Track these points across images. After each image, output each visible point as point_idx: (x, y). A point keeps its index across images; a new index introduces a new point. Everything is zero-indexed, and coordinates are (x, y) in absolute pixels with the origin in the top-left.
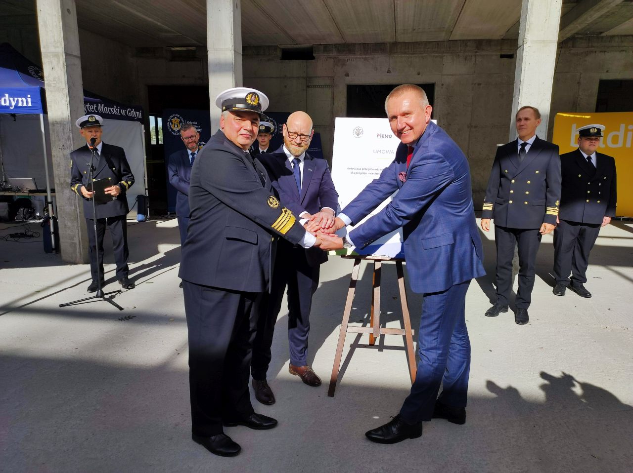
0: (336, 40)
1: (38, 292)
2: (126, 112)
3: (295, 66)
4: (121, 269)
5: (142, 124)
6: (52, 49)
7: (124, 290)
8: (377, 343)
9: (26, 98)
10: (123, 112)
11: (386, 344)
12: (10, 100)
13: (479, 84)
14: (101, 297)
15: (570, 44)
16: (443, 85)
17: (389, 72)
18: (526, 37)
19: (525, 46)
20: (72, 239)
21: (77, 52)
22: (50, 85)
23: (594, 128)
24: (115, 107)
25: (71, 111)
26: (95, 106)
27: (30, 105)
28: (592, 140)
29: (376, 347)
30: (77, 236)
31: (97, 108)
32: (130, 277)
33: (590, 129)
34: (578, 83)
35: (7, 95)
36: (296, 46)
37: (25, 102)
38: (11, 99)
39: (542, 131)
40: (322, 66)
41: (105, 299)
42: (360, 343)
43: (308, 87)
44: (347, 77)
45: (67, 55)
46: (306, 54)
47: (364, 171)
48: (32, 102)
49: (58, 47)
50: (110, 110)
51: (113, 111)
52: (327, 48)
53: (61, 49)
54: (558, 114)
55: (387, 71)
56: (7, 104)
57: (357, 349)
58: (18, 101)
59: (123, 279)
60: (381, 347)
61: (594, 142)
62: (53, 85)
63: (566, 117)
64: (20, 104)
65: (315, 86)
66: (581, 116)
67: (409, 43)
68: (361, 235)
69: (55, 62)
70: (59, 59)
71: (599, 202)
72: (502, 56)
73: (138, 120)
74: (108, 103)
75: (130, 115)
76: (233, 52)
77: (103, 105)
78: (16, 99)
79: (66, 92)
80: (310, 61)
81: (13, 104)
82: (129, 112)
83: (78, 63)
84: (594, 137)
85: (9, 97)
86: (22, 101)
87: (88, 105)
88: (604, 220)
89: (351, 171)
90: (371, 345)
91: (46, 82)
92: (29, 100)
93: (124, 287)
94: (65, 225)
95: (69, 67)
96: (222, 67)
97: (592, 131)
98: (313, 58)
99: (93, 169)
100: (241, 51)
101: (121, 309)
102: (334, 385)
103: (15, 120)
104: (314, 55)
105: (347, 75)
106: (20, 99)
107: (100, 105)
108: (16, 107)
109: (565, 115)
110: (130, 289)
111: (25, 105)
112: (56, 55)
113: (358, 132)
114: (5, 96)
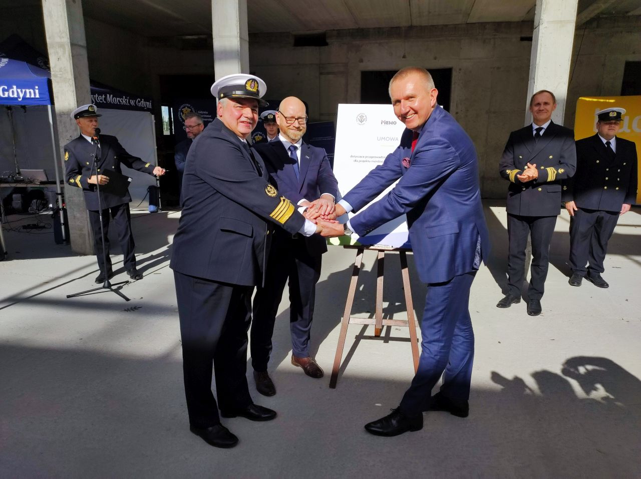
0: (350, 25)
1: (47, 283)
2: (135, 102)
3: (309, 54)
4: (128, 260)
5: (152, 114)
6: (58, 40)
7: (132, 280)
8: (383, 334)
9: (34, 89)
10: (132, 103)
11: (392, 335)
12: (17, 92)
13: (498, 68)
14: (108, 288)
15: (595, 24)
16: (460, 69)
17: (404, 57)
18: (542, 18)
19: (541, 27)
20: (81, 230)
21: (83, 42)
22: (56, 76)
23: (614, 111)
24: (124, 97)
25: (77, 102)
26: (103, 97)
27: (37, 96)
28: (611, 124)
29: (382, 338)
30: (86, 227)
31: (105, 99)
32: (138, 268)
33: (609, 113)
34: (603, 65)
35: (15, 87)
36: (309, 32)
37: (33, 93)
38: (19, 90)
39: (558, 116)
40: (336, 52)
41: (112, 290)
42: (366, 334)
43: (321, 74)
44: (361, 64)
45: (73, 45)
46: (318, 40)
47: (368, 159)
48: (40, 94)
49: (63, 37)
50: (119, 101)
51: (122, 101)
52: (340, 34)
53: (66, 39)
54: (580, 98)
55: (402, 56)
56: (15, 96)
57: (362, 341)
58: (25, 92)
59: (132, 270)
60: (387, 339)
61: (613, 126)
62: (59, 76)
63: (589, 101)
64: (28, 96)
65: (328, 73)
66: (605, 100)
67: (426, 27)
68: (362, 222)
69: (60, 51)
70: (64, 49)
71: (617, 188)
72: (522, 39)
73: (148, 110)
74: (117, 93)
75: (140, 105)
76: (239, 38)
77: (111, 96)
78: (24, 90)
79: (72, 82)
80: (324, 47)
81: (21, 95)
82: (139, 102)
83: (84, 53)
84: (614, 121)
85: (17, 88)
86: (30, 92)
87: (97, 96)
88: (623, 208)
89: (354, 159)
90: (377, 337)
91: (52, 73)
92: (37, 91)
93: (132, 277)
94: (74, 216)
95: (75, 57)
96: (228, 55)
97: (611, 115)
98: (326, 44)
99: (97, 159)
100: (247, 38)
101: (127, 300)
102: (335, 377)
103: (25, 112)
104: (328, 41)
105: (361, 61)
106: (28, 91)
107: (108, 95)
108: (24, 98)
109: (588, 99)
110: (138, 279)
111: (33, 96)
112: (62, 46)
113: (362, 119)
114: (12, 88)
